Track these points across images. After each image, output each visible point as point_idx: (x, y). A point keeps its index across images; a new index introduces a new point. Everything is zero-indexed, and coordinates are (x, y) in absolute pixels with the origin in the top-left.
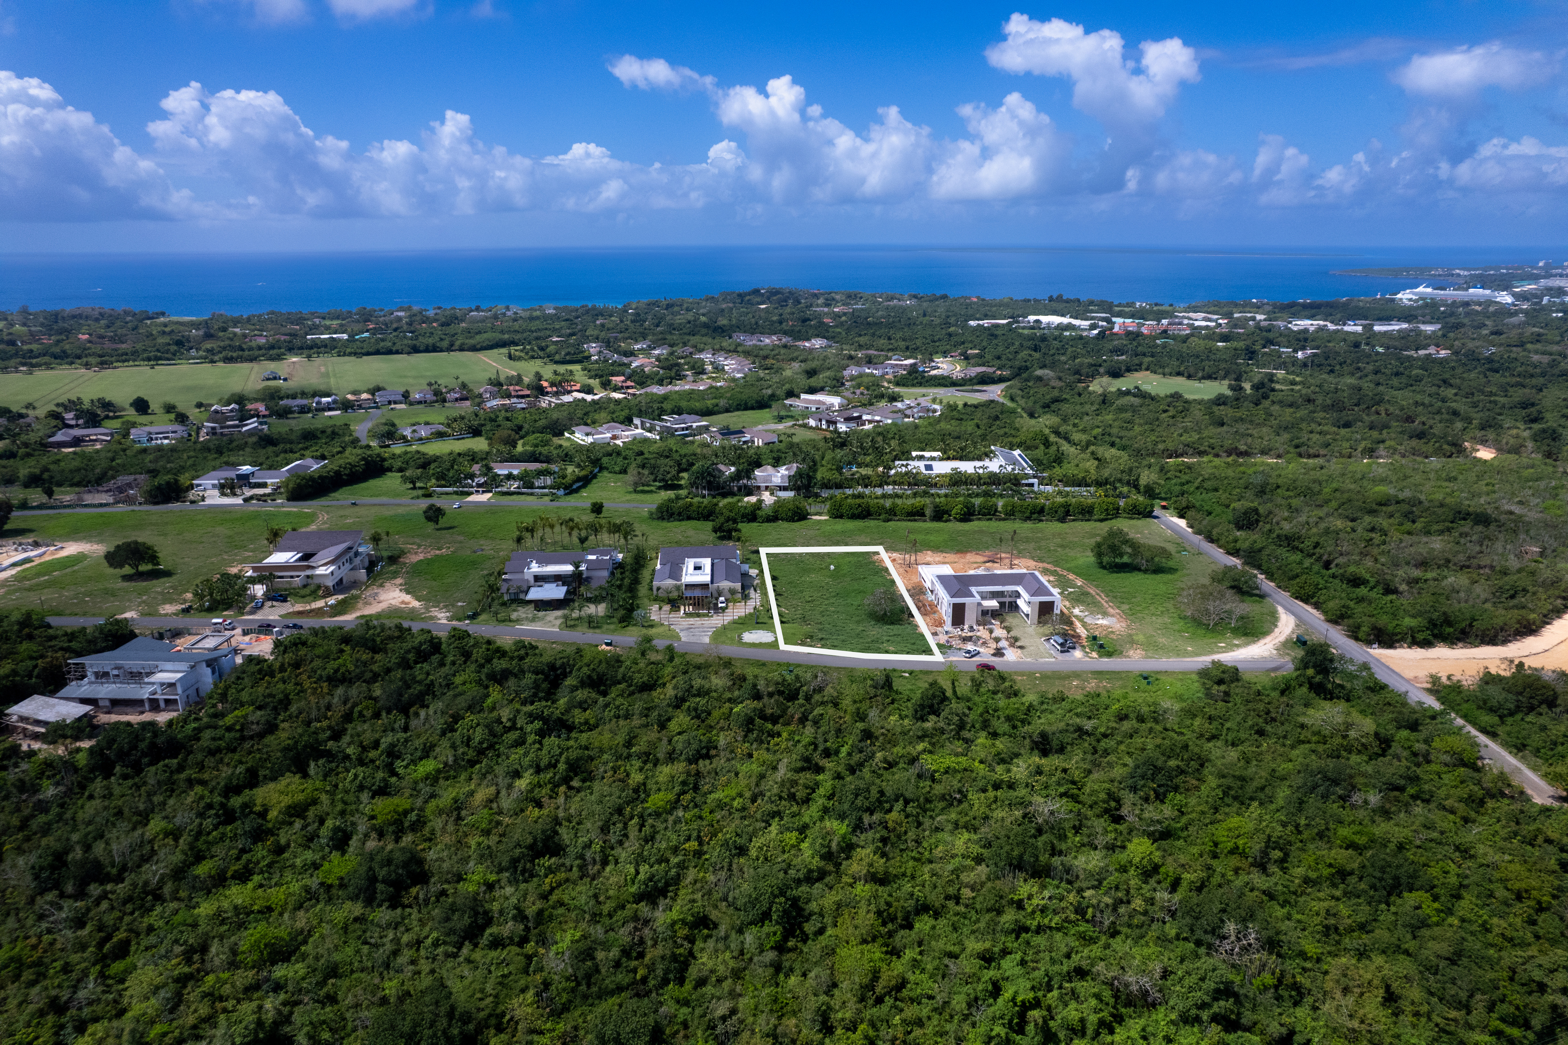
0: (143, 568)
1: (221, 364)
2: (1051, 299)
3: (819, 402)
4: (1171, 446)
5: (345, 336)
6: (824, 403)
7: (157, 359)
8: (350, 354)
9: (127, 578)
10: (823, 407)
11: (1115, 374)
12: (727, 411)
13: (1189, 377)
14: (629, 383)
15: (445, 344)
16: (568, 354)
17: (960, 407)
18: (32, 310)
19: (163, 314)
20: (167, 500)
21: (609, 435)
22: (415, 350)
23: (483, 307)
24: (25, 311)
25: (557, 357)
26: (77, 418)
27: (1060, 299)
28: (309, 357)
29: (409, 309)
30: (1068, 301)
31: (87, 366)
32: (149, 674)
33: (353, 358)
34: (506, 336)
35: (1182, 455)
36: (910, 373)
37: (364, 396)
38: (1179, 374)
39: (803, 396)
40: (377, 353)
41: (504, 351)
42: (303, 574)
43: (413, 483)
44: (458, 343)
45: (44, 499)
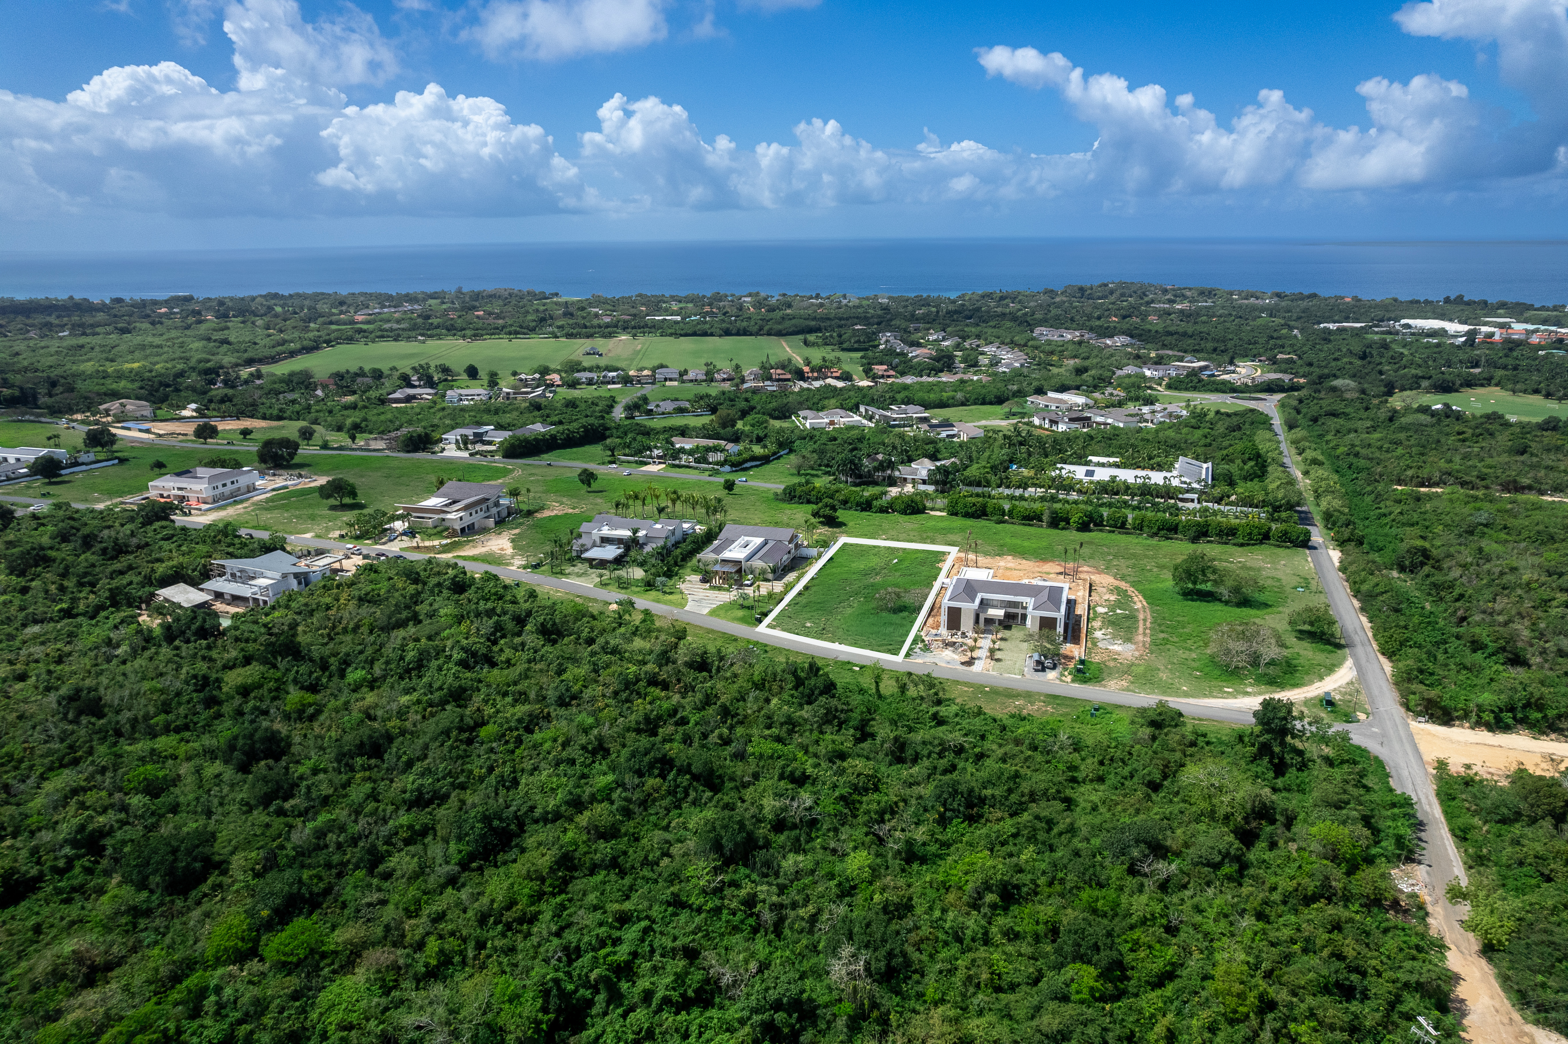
0: (347, 500)
1: (564, 339)
2: (1447, 300)
3: (1061, 401)
4: (1424, 473)
5: (679, 318)
6: (1065, 402)
7: (516, 333)
8: (671, 335)
9: (333, 508)
10: (1063, 407)
11: (1445, 388)
12: (963, 404)
13: (1548, 395)
14: (892, 373)
15: (755, 329)
16: (858, 341)
17: (1212, 415)
18: (465, 290)
19: (557, 295)
20: (416, 450)
21: (827, 420)
22: (727, 333)
23: (823, 295)
24: (459, 290)
25: (845, 346)
26: (419, 379)
27: (1459, 300)
28: (634, 336)
29: (757, 294)
30: (1469, 303)
31: (464, 337)
32: (253, 578)
33: (672, 338)
34: (813, 323)
35: (1437, 484)
36: (1187, 376)
37: (646, 373)
38: (1536, 391)
39: (1051, 394)
40: (694, 334)
41: (801, 337)
42: (436, 517)
43: (612, 450)
44: (766, 328)
45: (348, 442)
